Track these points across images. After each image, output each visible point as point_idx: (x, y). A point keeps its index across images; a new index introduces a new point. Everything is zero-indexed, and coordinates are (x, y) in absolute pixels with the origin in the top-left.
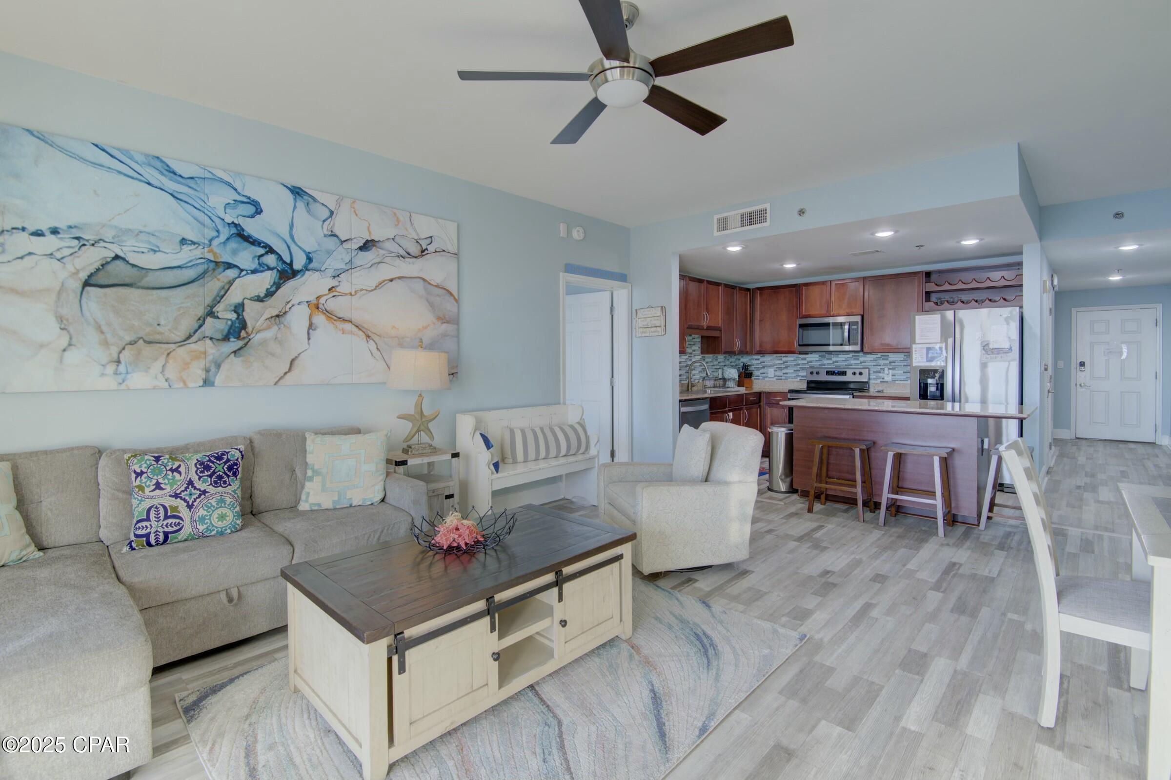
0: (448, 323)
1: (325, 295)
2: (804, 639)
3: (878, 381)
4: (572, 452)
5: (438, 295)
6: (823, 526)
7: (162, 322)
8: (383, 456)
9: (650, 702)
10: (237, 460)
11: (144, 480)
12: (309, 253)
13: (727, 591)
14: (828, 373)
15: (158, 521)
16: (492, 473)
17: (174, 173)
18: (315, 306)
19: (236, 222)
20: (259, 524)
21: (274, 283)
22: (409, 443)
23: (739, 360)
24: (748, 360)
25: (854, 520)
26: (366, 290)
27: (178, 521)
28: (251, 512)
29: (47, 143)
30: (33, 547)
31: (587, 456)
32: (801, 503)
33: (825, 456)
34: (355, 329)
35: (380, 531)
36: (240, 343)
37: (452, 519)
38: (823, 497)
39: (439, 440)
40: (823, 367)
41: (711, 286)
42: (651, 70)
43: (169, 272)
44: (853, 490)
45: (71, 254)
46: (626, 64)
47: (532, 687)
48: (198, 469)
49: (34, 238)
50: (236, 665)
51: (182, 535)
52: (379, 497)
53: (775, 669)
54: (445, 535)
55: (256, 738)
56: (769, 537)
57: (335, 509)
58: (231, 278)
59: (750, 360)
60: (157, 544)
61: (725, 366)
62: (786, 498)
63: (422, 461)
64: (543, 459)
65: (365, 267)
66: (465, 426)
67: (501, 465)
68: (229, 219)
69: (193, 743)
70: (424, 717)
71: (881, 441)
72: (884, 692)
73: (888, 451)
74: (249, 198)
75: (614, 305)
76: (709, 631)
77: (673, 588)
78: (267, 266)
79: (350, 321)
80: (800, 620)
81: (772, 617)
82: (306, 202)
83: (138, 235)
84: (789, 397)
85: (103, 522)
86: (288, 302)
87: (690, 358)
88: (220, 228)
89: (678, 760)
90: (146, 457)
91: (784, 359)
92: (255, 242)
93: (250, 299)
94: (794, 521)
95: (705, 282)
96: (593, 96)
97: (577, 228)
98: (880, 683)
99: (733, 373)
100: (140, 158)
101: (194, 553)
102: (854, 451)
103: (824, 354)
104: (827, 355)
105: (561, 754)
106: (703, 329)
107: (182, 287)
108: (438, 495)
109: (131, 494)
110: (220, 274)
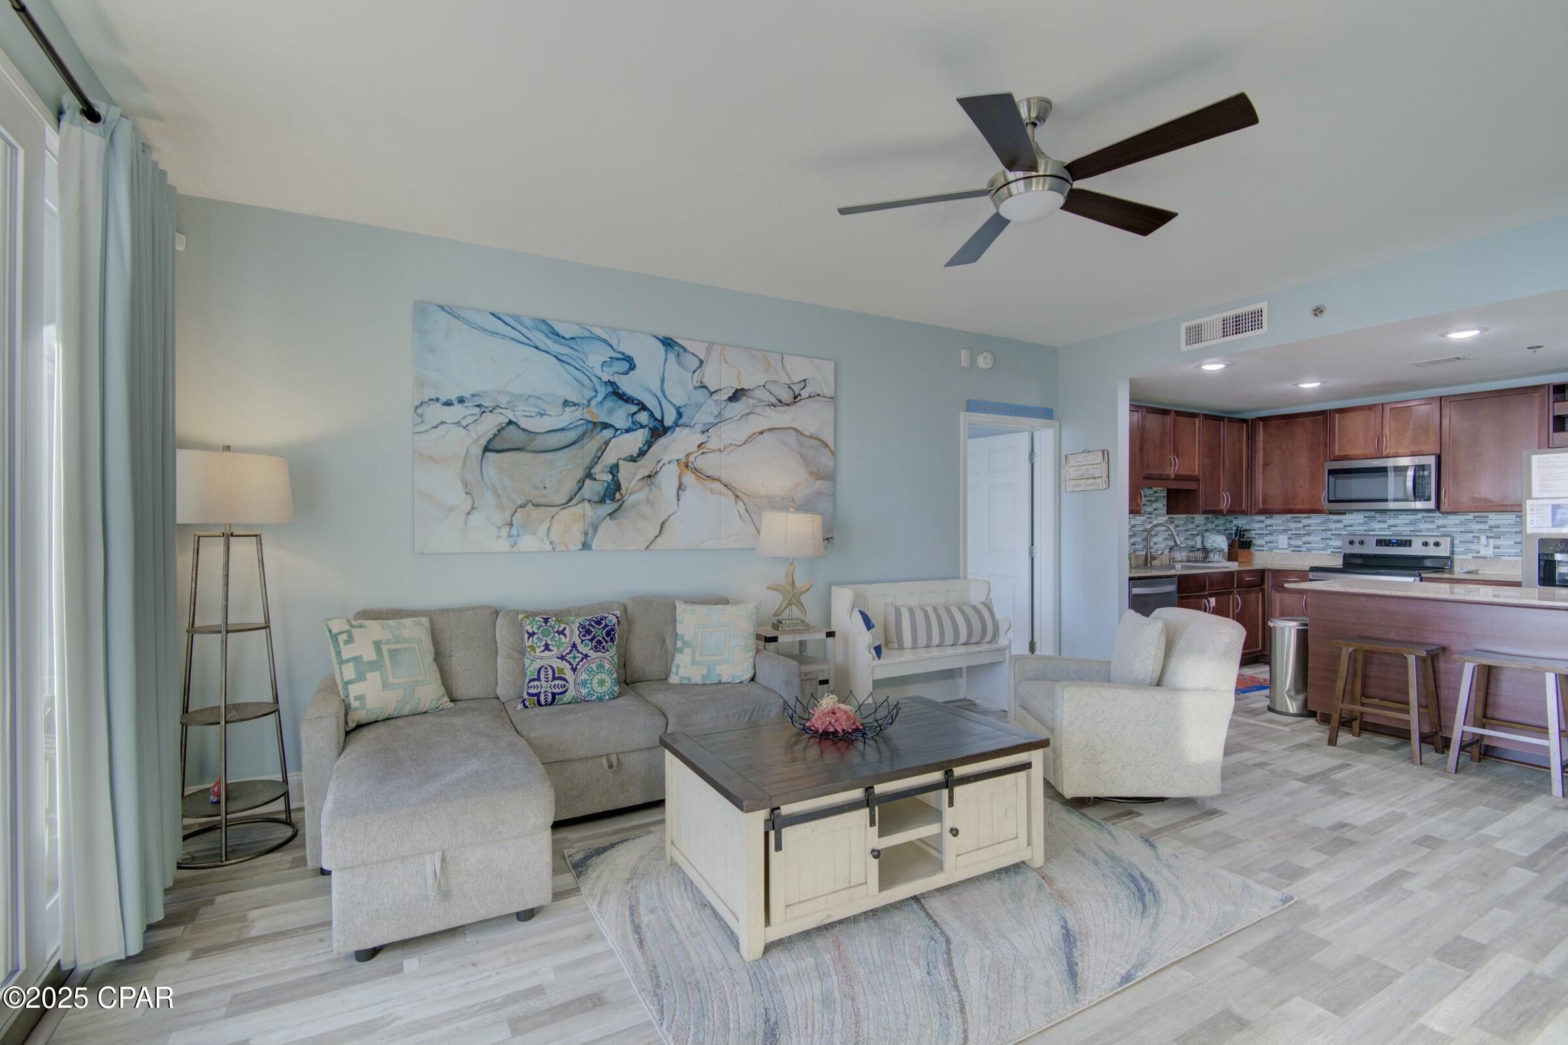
0: (822, 479)
1: (695, 452)
2: (1288, 902)
3: (1470, 556)
4: (974, 639)
5: (811, 448)
6: (1350, 765)
7: (548, 486)
8: (752, 630)
9: (1061, 938)
10: (614, 625)
11: (536, 641)
12: (680, 407)
13: (1184, 832)
14: (1379, 543)
15: (547, 682)
16: (874, 659)
17: (558, 335)
18: (686, 464)
19: (612, 380)
20: (633, 694)
21: (646, 442)
22: (779, 618)
23: (1231, 522)
24: (1244, 522)
25: (1404, 761)
26: (736, 445)
27: (563, 683)
28: (625, 682)
29: (455, 317)
30: (446, 699)
31: (994, 646)
32: (1319, 731)
33: (1359, 665)
34: (723, 489)
35: (750, 711)
36: (615, 506)
37: (828, 702)
38: (1356, 724)
39: (813, 615)
40: (1372, 533)
41: (1181, 418)
42: (1066, 175)
43: (554, 435)
44: (1404, 716)
45: (474, 422)
46: (1034, 174)
47: (916, 899)
48: (581, 632)
49: (446, 408)
50: (615, 832)
51: (568, 697)
52: (748, 676)
53: (1236, 930)
54: (820, 719)
55: (638, 899)
56: (1258, 773)
57: (704, 685)
58: (607, 438)
59: (1248, 523)
60: (546, 705)
61: (1206, 530)
62: (1297, 722)
63: (794, 638)
64: (937, 646)
65: (734, 419)
66: (842, 599)
67: (884, 650)
68: (605, 379)
69: (583, 896)
70: (799, 903)
71: (1456, 645)
72: (1401, 980)
73: (1465, 661)
74: (623, 354)
75: (1035, 451)
76: (1149, 875)
77: (1106, 819)
78: (640, 424)
79: (719, 480)
80: (1288, 879)
81: (1246, 870)
82: (676, 353)
83: (527, 399)
84: (1311, 578)
85: (500, 680)
86: (659, 462)
87: (1149, 520)
88: (598, 387)
89: (1089, 1003)
90: (537, 619)
91: (1305, 522)
92: (629, 400)
93: (624, 460)
94: (1302, 754)
95: (1173, 412)
96: (994, 211)
97: (984, 354)
98: (1398, 969)
99: (1220, 542)
100: (528, 323)
101: (580, 715)
102: (1406, 658)
103: (1373, 514)
104: (1377, 515)
105: (948, 970)
106: (1168, 479)
107: (564, 450)
108: (811, 679)
109: (524, 654)
110: (598, 434)
